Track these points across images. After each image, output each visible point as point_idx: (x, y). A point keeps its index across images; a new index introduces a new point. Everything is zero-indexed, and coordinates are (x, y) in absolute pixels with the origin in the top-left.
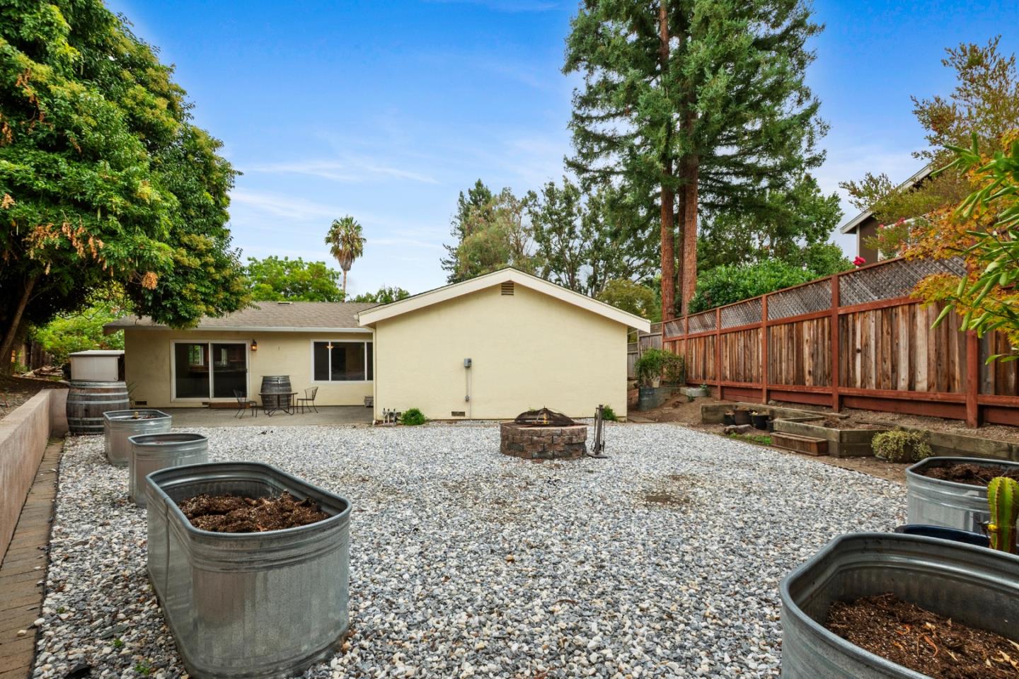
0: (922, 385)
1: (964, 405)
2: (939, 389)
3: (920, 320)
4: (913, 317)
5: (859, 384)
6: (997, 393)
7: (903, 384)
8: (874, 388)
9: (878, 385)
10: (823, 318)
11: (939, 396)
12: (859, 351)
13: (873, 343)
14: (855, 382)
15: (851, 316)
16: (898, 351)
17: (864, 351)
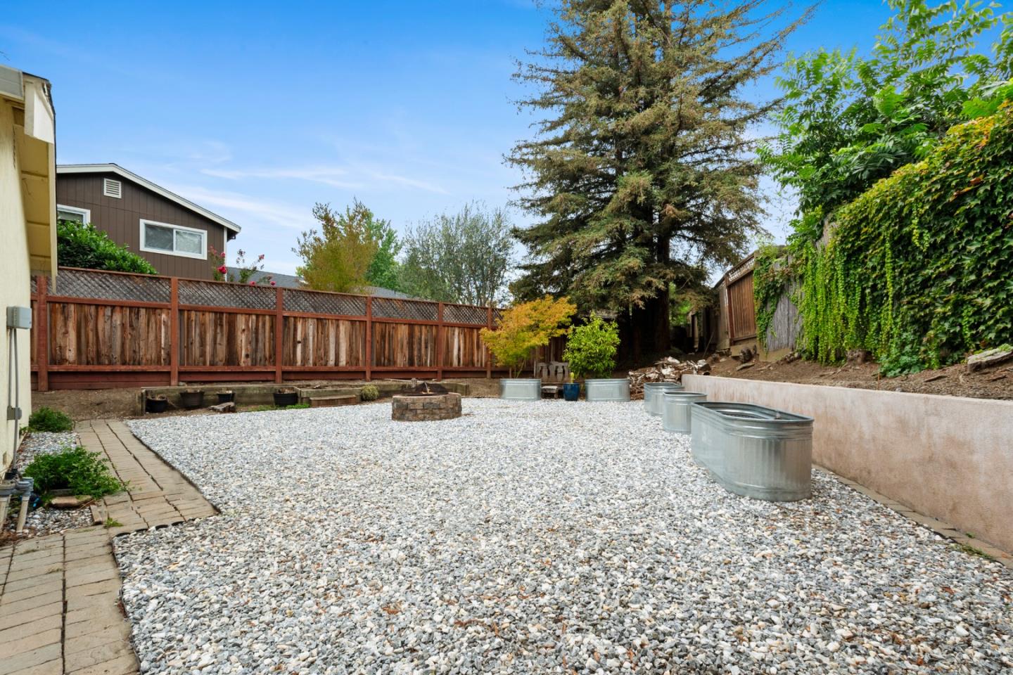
0: (343, 362)
1: (364, 372)
2: (352, 365)
3: (342, 328)
4: (338, 326)
5: (299, 363)
6: (377, 365)
7: (332, 362)
8: (311, 366)
9: (315, 364)
10: (264, 315)
11: (353, 368)
12: (299, 342)
13: (311, 338)
14: (296, 362)
15: (293, 319)
16: (328, 345)
17: (305, 341)
